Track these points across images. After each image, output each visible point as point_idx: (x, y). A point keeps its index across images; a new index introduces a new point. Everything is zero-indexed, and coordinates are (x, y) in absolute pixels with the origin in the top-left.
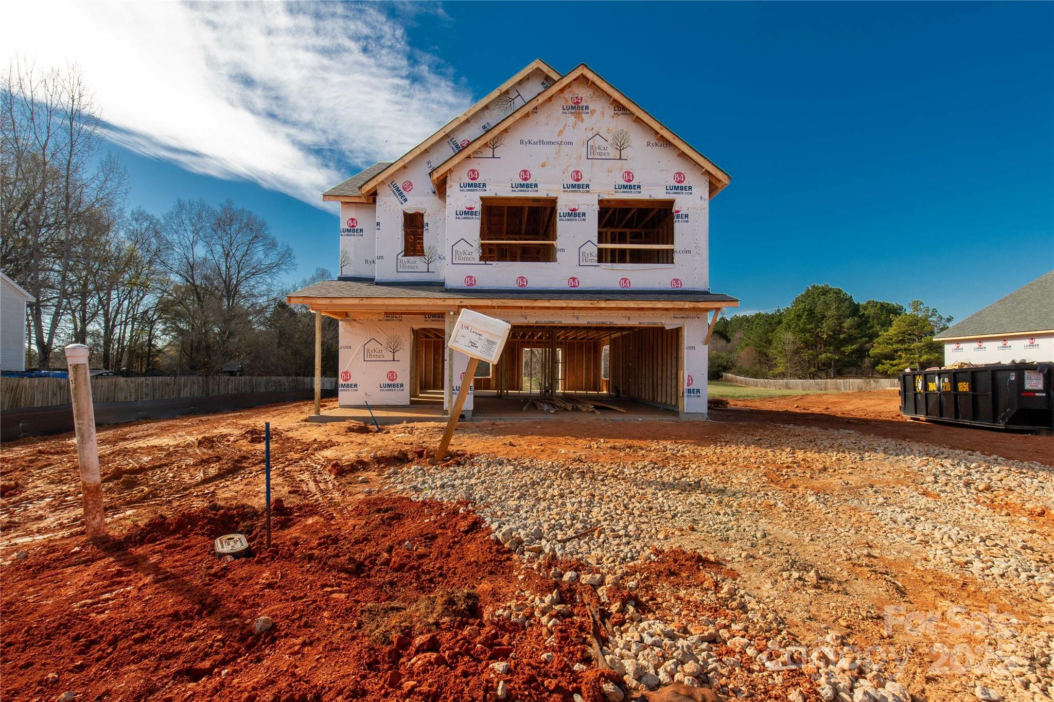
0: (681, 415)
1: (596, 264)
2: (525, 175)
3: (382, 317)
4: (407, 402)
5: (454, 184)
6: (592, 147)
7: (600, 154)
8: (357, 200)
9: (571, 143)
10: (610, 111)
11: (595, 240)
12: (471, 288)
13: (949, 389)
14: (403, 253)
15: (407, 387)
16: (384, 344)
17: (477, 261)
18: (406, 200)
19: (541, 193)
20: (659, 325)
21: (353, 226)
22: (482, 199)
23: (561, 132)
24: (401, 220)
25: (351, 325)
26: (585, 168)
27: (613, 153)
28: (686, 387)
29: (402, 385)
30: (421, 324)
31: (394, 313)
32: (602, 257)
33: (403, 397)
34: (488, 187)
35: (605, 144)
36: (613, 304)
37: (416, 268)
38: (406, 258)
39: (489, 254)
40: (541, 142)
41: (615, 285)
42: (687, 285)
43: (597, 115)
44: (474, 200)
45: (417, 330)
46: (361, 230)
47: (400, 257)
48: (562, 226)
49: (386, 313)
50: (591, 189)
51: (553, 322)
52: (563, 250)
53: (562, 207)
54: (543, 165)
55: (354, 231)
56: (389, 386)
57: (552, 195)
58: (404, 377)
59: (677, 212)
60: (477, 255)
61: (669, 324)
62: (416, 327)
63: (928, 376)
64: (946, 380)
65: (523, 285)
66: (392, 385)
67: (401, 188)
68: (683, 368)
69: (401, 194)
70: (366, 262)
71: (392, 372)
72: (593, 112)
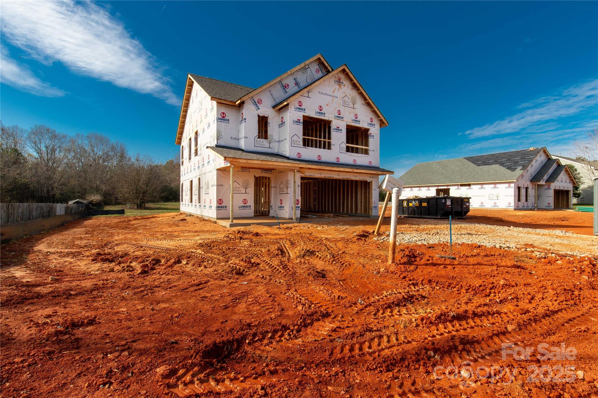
0: (372, 217)
1: (345, 152)
2: (321, 108)
3: (240, 169)
4: (252, 215)
5: (292, 107)
6: (344, 101)
7: (347, 105)
8: (230, 104)
9: (337, 97)
10: (350, 87)
11: (345, 142)
12: (299, 159)
13: (418, 205)
14: (257, 137)
15: (253, 208)
16: (241, 184)
17: (302, 146)
18: (259, 109)
19: (326, 118)
20: (365, 180)
21: (224, 117)
22: (304, 116)
23: (334, 92)
24: (257, 119)
25: (223, 173)
26: (342, 109)
27: (351, 106)
28: (373, 205)
29: (250, 206)
30: (259, 174)
31: (246, 168)
32: (348, 149)
33: (251, 212)
34: (306, 111)
35: (349, 101)
36: (359, 171)
37: (263, 145)
38: (259, 140)
39: (306, 143)
40: (326, 94)
41: (351, 162)
42: (373, 165)
43: (346, 87)
44: (300, 116)
45: (257, 177)
46: (228, 120)
47: (256, 138)
48: (333, 134)
49: (242, 167)
50: (344, 119)
51: (330, 177)
52: (334, 145)
53: (334, 125)
54: (327, 105)
55: (224, 120)
56: (244, 207)
57: (330, 119)
58: (251, 202)
59: (371, 134)
60: (301, 143)
61: (369, 180)
62: (257, 176)
63: (409, 201)
64: (417, 202)
65: (319, 159)
66: (245, 207)
67: (256, 102)
68: (372, 198)
69: (256, 105)
70: (231, 138)
71: (245, 200)
72: (345, 85)
